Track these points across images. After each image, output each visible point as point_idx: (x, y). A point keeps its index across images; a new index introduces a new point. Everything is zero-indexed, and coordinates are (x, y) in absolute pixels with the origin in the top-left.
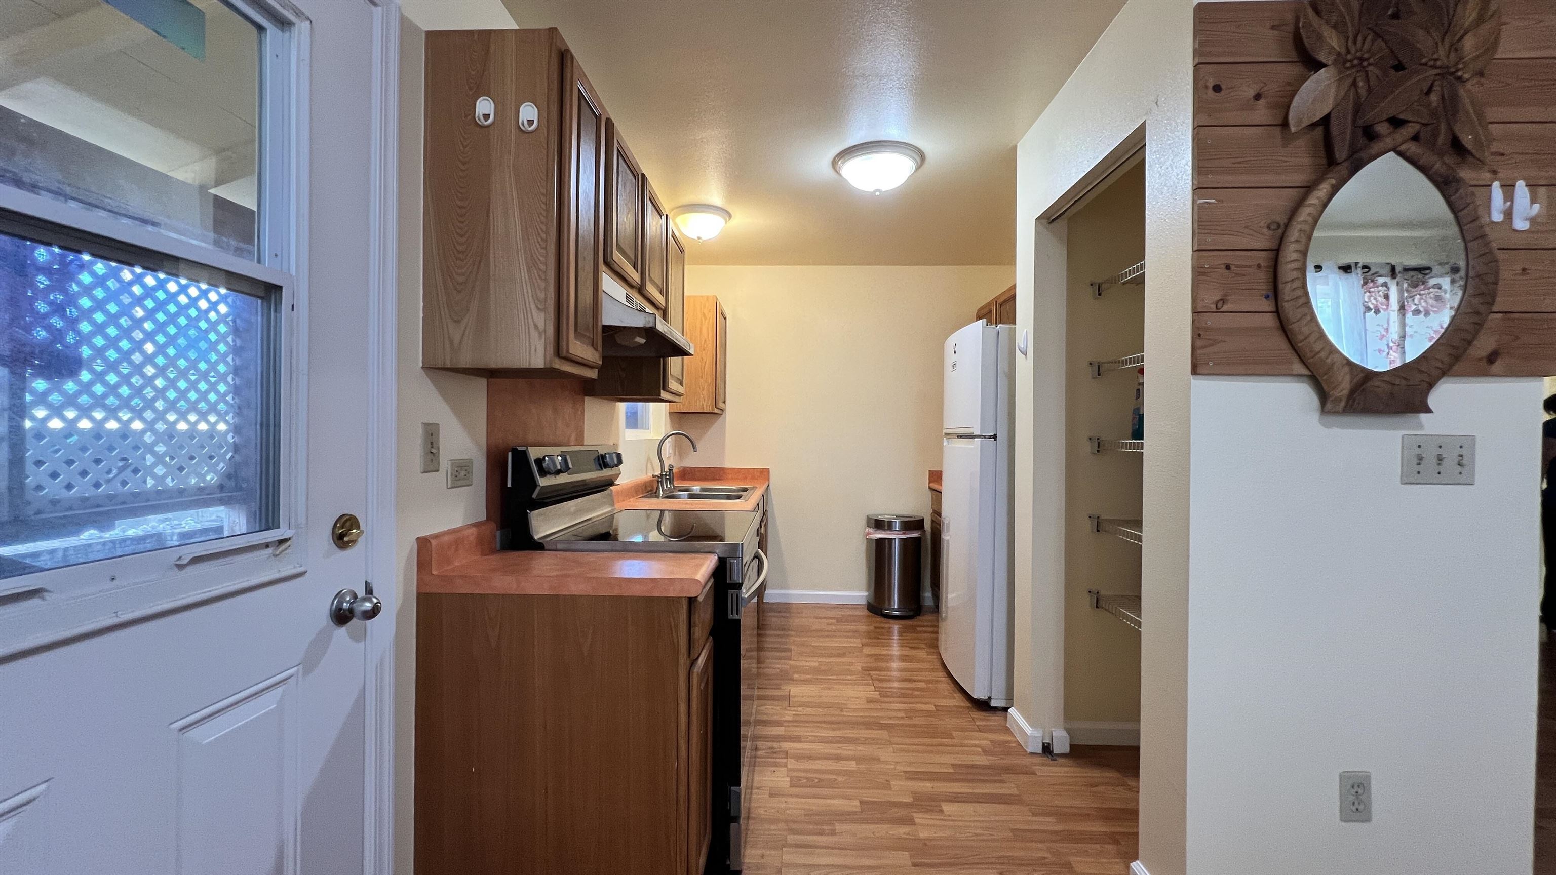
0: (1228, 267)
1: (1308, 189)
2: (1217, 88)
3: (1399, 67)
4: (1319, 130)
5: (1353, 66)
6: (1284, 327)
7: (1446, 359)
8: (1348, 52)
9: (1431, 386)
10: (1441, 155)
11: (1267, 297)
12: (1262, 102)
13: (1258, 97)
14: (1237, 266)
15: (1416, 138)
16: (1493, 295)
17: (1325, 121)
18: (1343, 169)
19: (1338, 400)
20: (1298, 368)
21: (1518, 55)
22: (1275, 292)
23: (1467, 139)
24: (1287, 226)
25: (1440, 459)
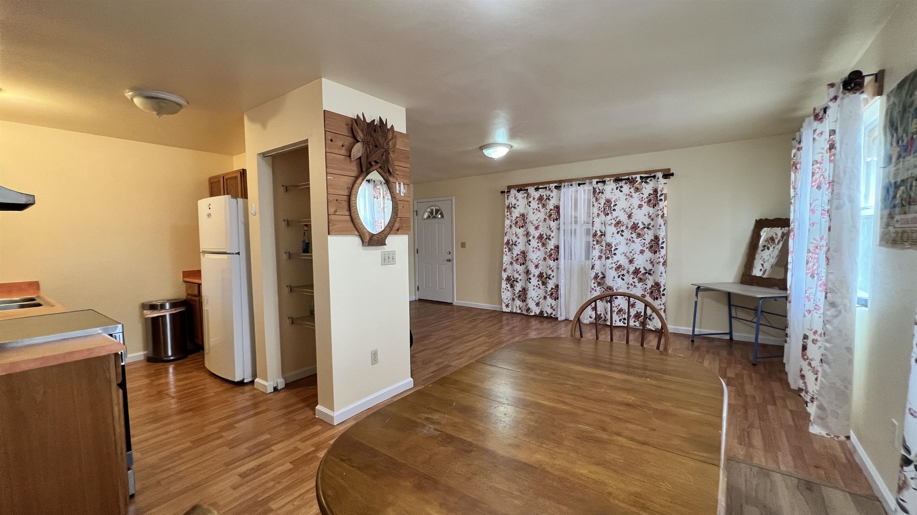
0: (337, 200)
1: (357, 178)
2: (331, 140)
3: (376, 146)
4: (359, 160)
5: (366, 144)
6: (352, 220)
7: (389, 230)
8: (365, 139)
9: (386, 238)
10: (386, 173)
11: (348, 210)
12: (344, 148)
13: (343, 146)
14: (340, 200)
15: (380, 167)
16: (397, 213)
17: (360, 158)
18: (364, 174)
19: (366, 242)
20: (356, 233)
21: (401, 148)
22: (349, 209)
23: (391, 170)
24: (352, 189)
25: (389, 257)
